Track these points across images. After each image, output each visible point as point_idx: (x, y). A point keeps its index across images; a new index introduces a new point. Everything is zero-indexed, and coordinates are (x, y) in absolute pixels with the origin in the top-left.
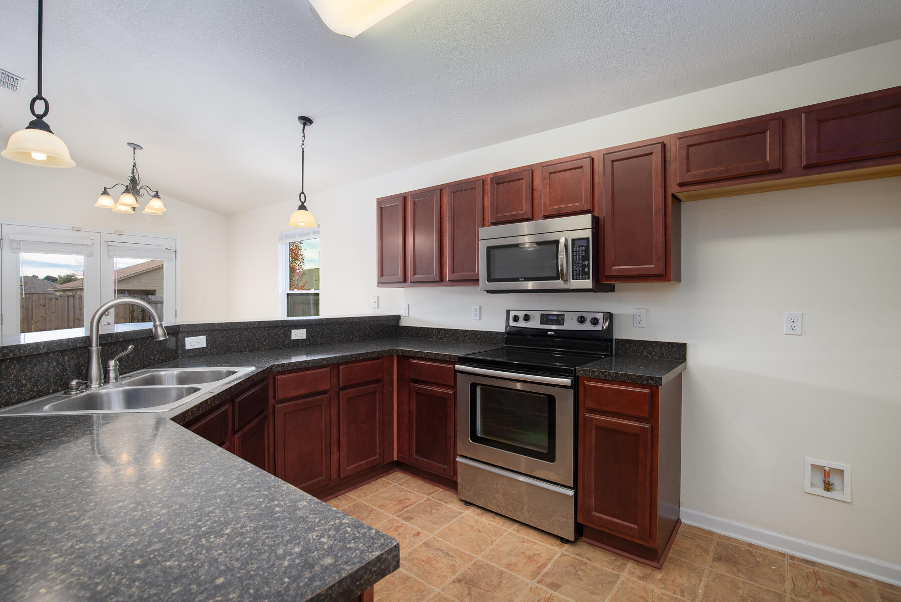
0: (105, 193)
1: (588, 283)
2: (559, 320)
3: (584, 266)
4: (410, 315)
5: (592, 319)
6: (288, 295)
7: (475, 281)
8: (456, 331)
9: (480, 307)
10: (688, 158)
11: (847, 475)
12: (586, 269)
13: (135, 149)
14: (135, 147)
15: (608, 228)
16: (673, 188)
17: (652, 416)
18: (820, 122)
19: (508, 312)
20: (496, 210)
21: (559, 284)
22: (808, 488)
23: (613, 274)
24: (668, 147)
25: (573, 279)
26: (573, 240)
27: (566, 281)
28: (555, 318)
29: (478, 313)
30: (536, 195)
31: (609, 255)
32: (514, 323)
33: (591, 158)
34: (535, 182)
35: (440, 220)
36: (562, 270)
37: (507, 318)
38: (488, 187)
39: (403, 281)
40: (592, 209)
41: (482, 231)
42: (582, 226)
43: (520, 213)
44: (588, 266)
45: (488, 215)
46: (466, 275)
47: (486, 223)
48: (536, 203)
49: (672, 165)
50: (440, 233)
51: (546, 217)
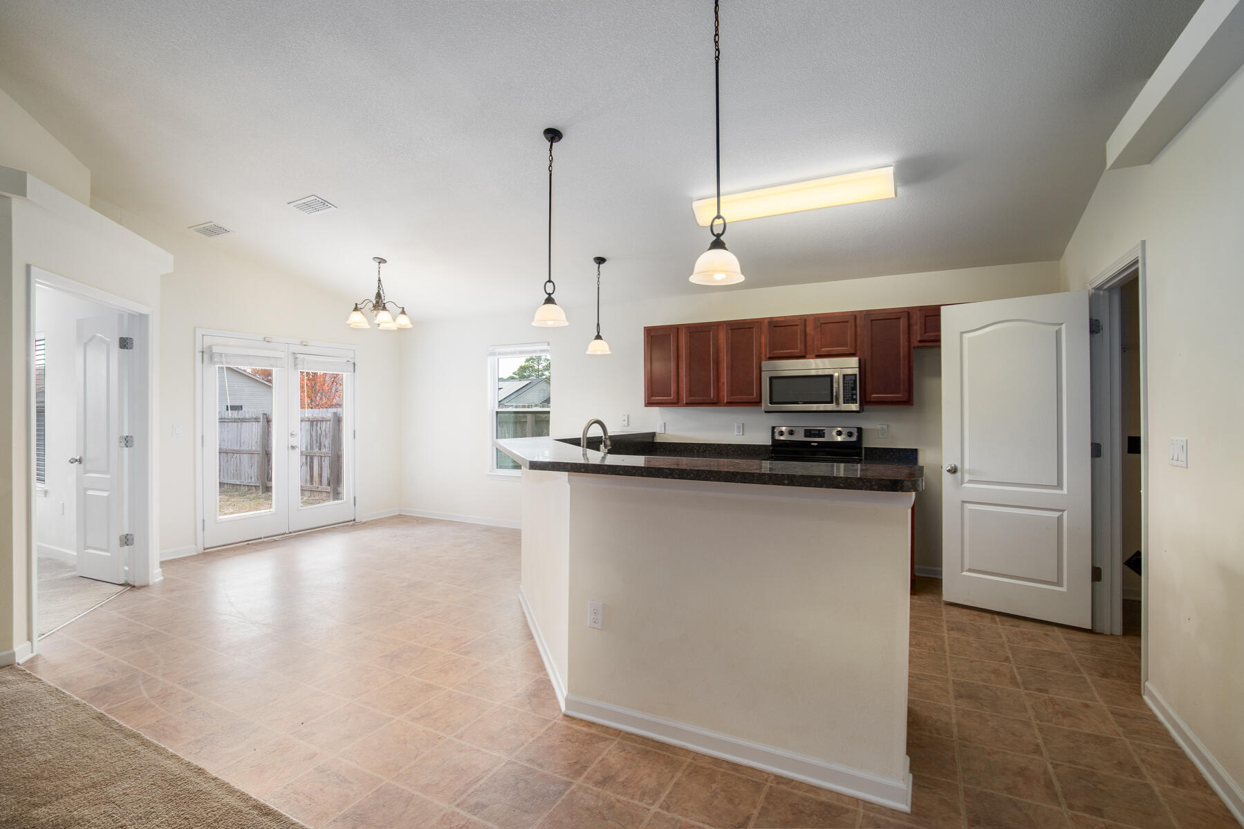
0: (356, 309)
1: (854, 407)
2: (820, 434)
3: (853, 394)
4: (667, 432)
5: (849, 433)
6: (497, 413)
7: (758, 403)
8: (719, 445)
9: (743, 424)
10: (925, 324)
12: (855, 397)
13: (380, 263)
14: (382, 261)
15: (869, 369)
19: (773, 428)
20: (773, 346)
21: (833, 407)
23: (872, 400)
24: (911, 314)
25: (844, 403)
26: (844, 376)
27: (838, 404)
28: (817, 432)
29: (741, 429)
30: (808, 337)
31: (869, 387)
32: (778, 437)
33: (855, 316)
34: (808, 329)
35: (717, 351)
36: (836, 396)
37: (773, 433)
38: (765, 328)
39: (676, 403)
40: (859, 352)
41: (765, 364)
42: (851, 365)
43: (796, 352)
44: (856, 394)
45: (765, 351)
46: (745, 398)
47: (763, 357)
48: (809, 343)
49: (915, 327)
50: (717, 362)
51: (819, 356)
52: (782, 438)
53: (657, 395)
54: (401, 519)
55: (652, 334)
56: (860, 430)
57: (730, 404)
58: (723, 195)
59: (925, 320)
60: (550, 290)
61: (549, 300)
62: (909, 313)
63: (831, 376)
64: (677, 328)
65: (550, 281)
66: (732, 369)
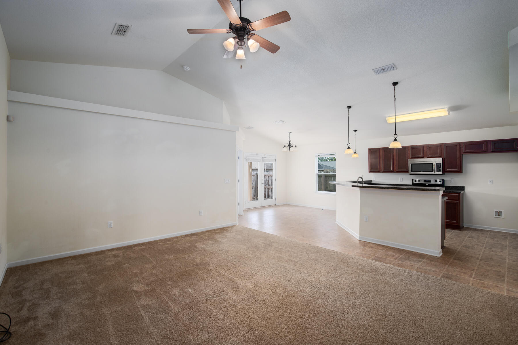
1: (441, 173)
3: (440, 169)
5: (439, 181)
7: (407, 172)
9: (402, 178)
10: (466, 148)
11: (503, 213)
12: (440, 170)
13: (290, 133)
15: (446, 161)
16: (462, 153)
17: (459, 199)
18: (494, 143)
19: (413, 179)
20: (412, 154)
21: (433, 173)
22: (495, 216)
23: (446, 171)
25: (437, 172)
26: (437, 164)
27: (435, 172)
28: (428, 181)
29: (402, 180)
30: (425, 152)
31: (446, 167)
32: (414, 182)
33: (441, 145)
34: (424, 149)
35: (393, 156)
36: (434, 170)
37: (413, 181)
38: (410, 149)
39: (379, 171)
40: (442, 157)
41: (409, 160)
42: (439, 160)
43: (420, 156)
44: (441, 169)
45: (410, 155)
46: (402, 170)
47: (409, 157)
48: (425, 154)
49: (462, 148)
50: (393, 159)
51: (428, 157)
52: (416, 182)
53: (373, 169)
54: (287, 205)
55: (371, 151)
56: (443, 180)
57: (398, 172)
58: (397, 116)
59: (466, 146)
60: (349, 145)
61: (349, 148)
62: (460, 144)
63: (432, 164)
64: (380, 149)
65: (349, 143)
66: (398, 161)
